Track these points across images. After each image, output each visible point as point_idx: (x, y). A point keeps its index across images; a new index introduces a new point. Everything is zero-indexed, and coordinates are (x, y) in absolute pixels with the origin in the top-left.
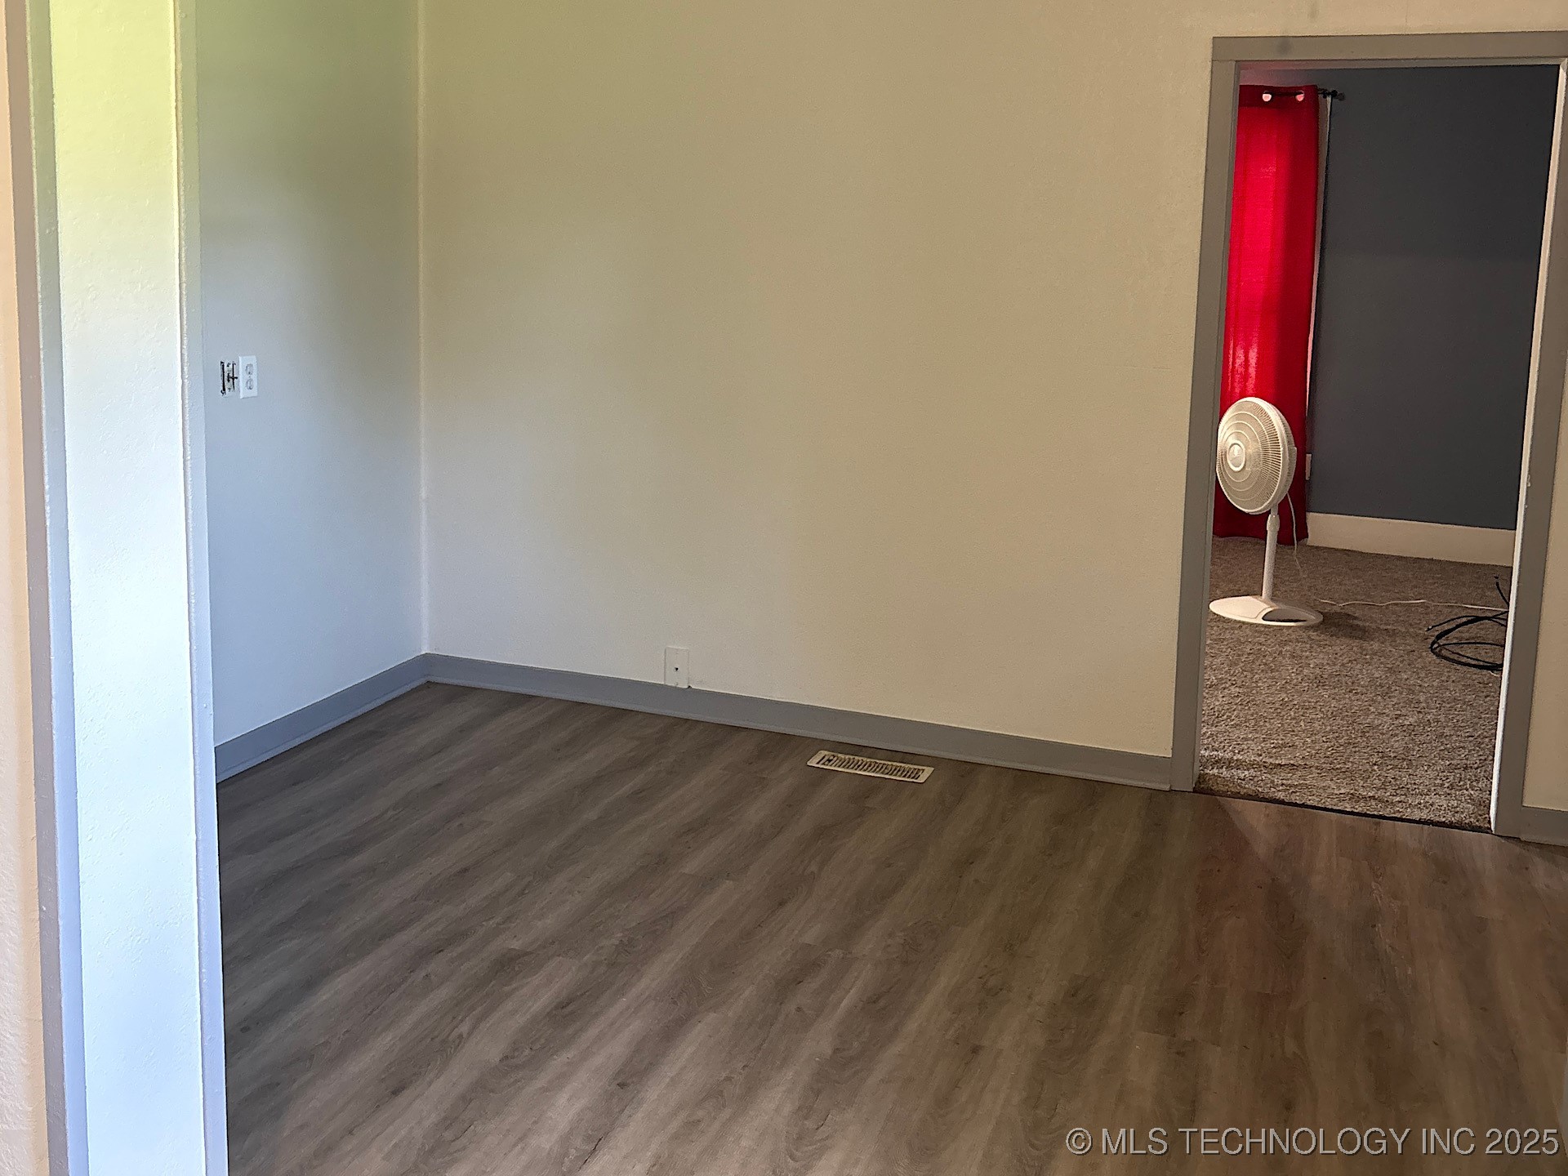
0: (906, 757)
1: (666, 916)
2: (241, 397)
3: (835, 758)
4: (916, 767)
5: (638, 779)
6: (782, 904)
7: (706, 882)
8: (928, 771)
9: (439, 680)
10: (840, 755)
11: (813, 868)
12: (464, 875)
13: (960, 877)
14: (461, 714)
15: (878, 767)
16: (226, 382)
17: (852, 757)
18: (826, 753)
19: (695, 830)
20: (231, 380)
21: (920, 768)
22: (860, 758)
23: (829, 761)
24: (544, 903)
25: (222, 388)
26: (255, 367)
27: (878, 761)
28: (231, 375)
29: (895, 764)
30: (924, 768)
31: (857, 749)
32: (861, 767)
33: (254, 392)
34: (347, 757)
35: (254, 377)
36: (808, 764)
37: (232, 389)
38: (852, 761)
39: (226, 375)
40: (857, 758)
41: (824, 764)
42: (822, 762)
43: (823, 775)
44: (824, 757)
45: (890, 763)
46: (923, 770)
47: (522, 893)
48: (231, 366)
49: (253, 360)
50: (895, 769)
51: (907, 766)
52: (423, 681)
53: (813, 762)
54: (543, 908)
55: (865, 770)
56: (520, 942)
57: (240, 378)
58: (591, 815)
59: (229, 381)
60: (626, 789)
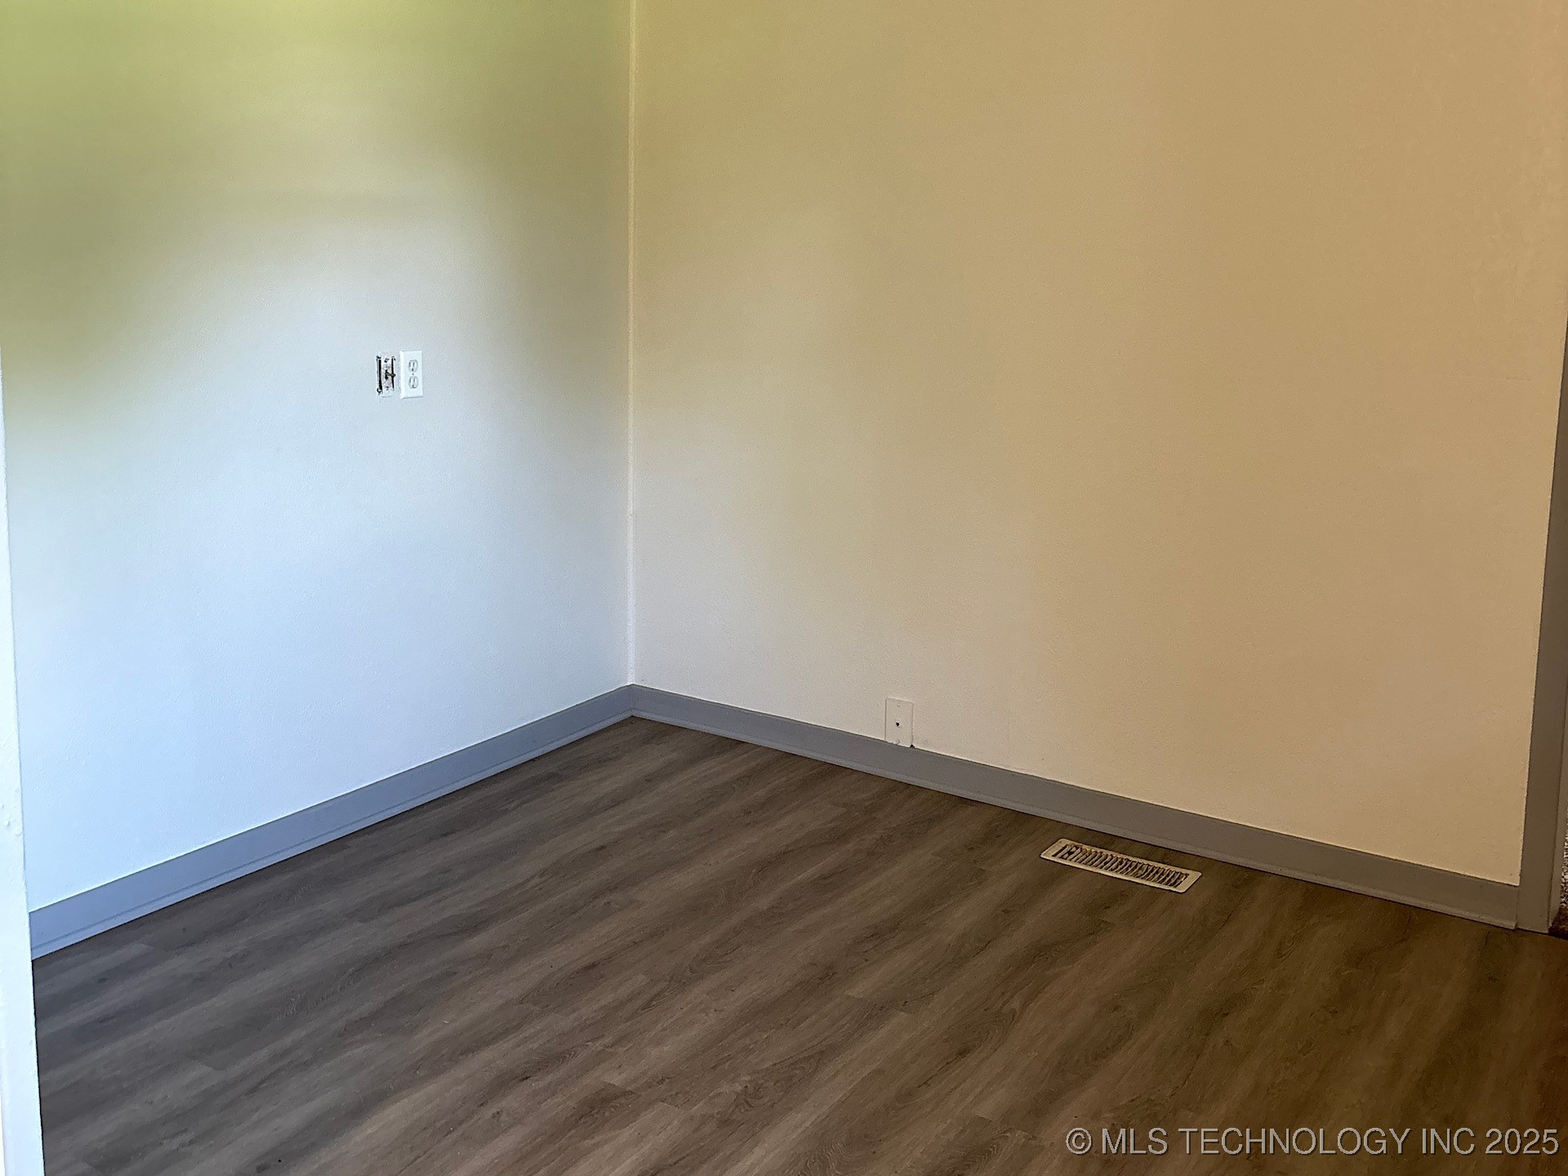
0: (1168, 855)
1: (811, 1057)
2: (403, 395)
3: (1079, 850)
4: (1178, 870)
5: (830, 860)
6: (963, 1053)
7: (875, 1012)
8: (1194, 876)
9: (644, 715)
10: (1084, 847)
11: (1016, 1004)
12: (590, 972)
13: (1207, 1035)
14: (655, 758)
15: (1130, 866)
16: (383, 380)
17: (1099, 850)
18: (1069, 842)
19: (880, 935)
20: (390, 377)
21: (1184, 871)
22: (1110, 853)
23: (1070, 853)
24: (670, 1021)
25: (378, 387)
26: (420, 363)
27: (1131, 858)
28: (390, 371)
29: (1151, 863)
30: (1188, 872)
31: (1108, 841)
32: (1108, 865)
33: (419, 391)
34: (513, 805)
35: (419, 374)
36: (1042, 856)
37: (391, 388)
38: (1099, 855)
39: (383, 372)
40: (1105, 852)
41: (1062, 857)
42: (1060, 855)
43: (1059, 873)
44: (1065, 847)
45: (1146, 862)
46: (1187, 875)
47: (647, 1006)
48: (389, 362)
49: (417, 355)
50: (1152, 871)
51: (1167, 867)
52: (627, 715)
53: (1048, 855)
54: (664, 1029)
55: (1112, 870)
56: (624, 1075)
57: (402, 375)
58: (764, 903)
59: (386, 378)
60: (811, 872)
